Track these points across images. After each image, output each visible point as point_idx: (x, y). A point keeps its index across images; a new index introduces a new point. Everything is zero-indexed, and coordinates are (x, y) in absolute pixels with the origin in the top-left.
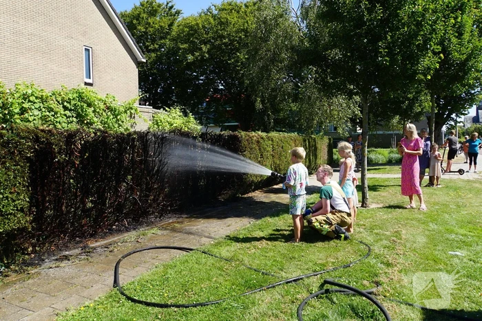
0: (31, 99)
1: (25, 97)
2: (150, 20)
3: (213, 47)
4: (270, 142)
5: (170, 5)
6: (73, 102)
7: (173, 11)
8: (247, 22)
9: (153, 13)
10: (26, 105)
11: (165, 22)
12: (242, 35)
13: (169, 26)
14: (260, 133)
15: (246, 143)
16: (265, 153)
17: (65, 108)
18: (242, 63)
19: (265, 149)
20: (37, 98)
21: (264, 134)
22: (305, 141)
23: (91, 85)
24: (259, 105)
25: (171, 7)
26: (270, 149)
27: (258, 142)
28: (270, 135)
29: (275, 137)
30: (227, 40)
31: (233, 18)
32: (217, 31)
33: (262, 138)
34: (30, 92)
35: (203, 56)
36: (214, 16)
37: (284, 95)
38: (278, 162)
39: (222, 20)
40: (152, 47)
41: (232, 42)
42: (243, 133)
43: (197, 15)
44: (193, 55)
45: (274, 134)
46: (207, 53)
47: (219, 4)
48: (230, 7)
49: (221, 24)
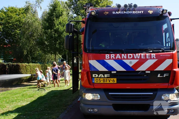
3: (5, 27)
4: (30, 67)
8: (20, 18)
12: (18, 23)
14: (26, 64)
15: (22, 67)
18: (18, 34)
19: (28, 69)
21: (27, 64)
22: (42, 66)
24: (25, 53)
26: (29, 69)
27: (25, 67)
28: (29, 64)
29: (31, 65)
30: (11, 24)
31: (13, 15)
32: (6, 20)
33: (27, 65)
36: (5, 13)
37: (35, 49)
38: (32, 73)
39: (9, 15)
41: (13, 25)
42: (20, 64)
45: (31, 64)
46: (2, 29)
47: (7, 7)
48: (12, 10)
49: (8, 17)
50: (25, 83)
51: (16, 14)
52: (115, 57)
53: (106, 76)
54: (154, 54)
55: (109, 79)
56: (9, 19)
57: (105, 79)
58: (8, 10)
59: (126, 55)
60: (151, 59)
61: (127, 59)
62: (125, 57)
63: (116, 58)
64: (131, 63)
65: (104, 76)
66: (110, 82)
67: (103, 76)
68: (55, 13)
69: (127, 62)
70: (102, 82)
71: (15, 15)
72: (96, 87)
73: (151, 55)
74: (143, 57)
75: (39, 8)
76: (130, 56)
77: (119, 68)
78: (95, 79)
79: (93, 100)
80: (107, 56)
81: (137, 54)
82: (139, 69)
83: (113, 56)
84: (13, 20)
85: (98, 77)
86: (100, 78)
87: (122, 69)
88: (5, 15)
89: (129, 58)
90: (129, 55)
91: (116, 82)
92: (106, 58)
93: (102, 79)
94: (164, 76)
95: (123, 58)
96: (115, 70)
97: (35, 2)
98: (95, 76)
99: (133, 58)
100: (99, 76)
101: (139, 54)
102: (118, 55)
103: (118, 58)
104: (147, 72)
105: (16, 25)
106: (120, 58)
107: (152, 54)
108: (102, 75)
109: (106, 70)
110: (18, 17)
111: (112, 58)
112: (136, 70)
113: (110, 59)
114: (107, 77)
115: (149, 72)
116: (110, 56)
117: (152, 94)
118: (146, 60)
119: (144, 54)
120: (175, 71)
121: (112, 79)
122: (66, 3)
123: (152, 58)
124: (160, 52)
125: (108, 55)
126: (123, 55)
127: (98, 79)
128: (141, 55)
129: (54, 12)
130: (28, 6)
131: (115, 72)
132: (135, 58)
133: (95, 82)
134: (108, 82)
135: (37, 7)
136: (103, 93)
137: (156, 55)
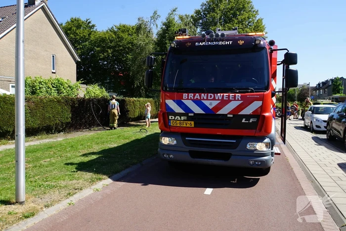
0: (42, 83)
1: (40, 83)
2: (77, 32)
3: (114, 51)
4: (139, 102)
5: (88, 21)
6: (56, 84)
7: (90, 25)
8: (133, 39)
9: (79, 27)
10: (41, 86)
11: (86, 33)
12: (130, 45)
13: (89, 35)
14: (134, 98)
15: (128, 102)
16: (136, 107)
17: (53, 87)
18: (130, 60)
19: (136, 105)
20: (44, 83)
22: (156, 102)
23: (55, 73)
25: (89, 22)
26: (138, 105)
27: (133, 102)
29: (141, 100)
30: (122, 48)
31: (125, 36)
32: (116, 42)
34: (42, 80)
35: (109, 56)
36: (115, 33)
40: (78, 47)
41: (124, 49)
42: (127, 98)
43: (105, 31)
44: (103, 54)
46: (111, 54)
47: (118, 25)
48: (124, 28)
49: (119, 37)
50: (133, 123)
51: (129, 34)
52: (194, 96)
53: (183, 118)
54: (239, 95)
55: (186, 122)
56: (119, 41)
57: (182, 122)
58: (119, 29)
59: (206, 94)
60: (235, 100)
61: (207, 99)
62: (205, 98)
63: (195, 98)
64: (211, 104)
65: (181, 118)
66: (187, 126)
67: (179, 119)
68: (169, 34)
69: (207, 103)
70: (178, 125)
71: (127, 36)
72: (172, 130)
73: (235, 96)
74: (226, 98)
75: (155, 25)
76: (211, 96)
77: (197, 110)
78: (172, 121)
79: (169, 145)
80: (185, 95)
81: (219, 94)
82: (220, 112)
83: (191, 95)
84: (125, 42)
85: (174, 120)
86: (177, 120)
87: (201, 112)
88: (115, 35)
89: (209, 98)
90: (209, 95)
91: (193, 126)
92: (184, 98)
93: (178, 122)
94: (251, 121)
95: (202, 98)
96: (192, 112)
97: (150, 19)
98: (172, 118)
99: (214, 99)
100: (176, 119)
101: (222, 94)
102: (197, 94)
103: (197, 98)
104: (229, 116)
105: (128, 48)
106: (199, 98)
107: (237, 95)
108: (179, 117)
109: (183, 112)
110: (130, 37)
111: (190, 98)
112: (217, 113)
113: (188, 99)
114: (184, 120)
115: (231, 116)
116: (188, 96)
117: (235, 141)
118: (229, 101)
119: (227, 94)
120: (264, 116)
121: (189, 122)
122: (192, 17)
123: (237, 99)
124: (248, 92)
125: (187, 94)
126: (203, 95)
127: (175, 121)
128: (223, 96)
129: (166, 33)
130: (140, 25)
131: (192, 115)
132: (217, 98)
133: (172, 125)
134: (185, 125)
135: (152, 25)
136: (180, 138)
137: (241, 95)
